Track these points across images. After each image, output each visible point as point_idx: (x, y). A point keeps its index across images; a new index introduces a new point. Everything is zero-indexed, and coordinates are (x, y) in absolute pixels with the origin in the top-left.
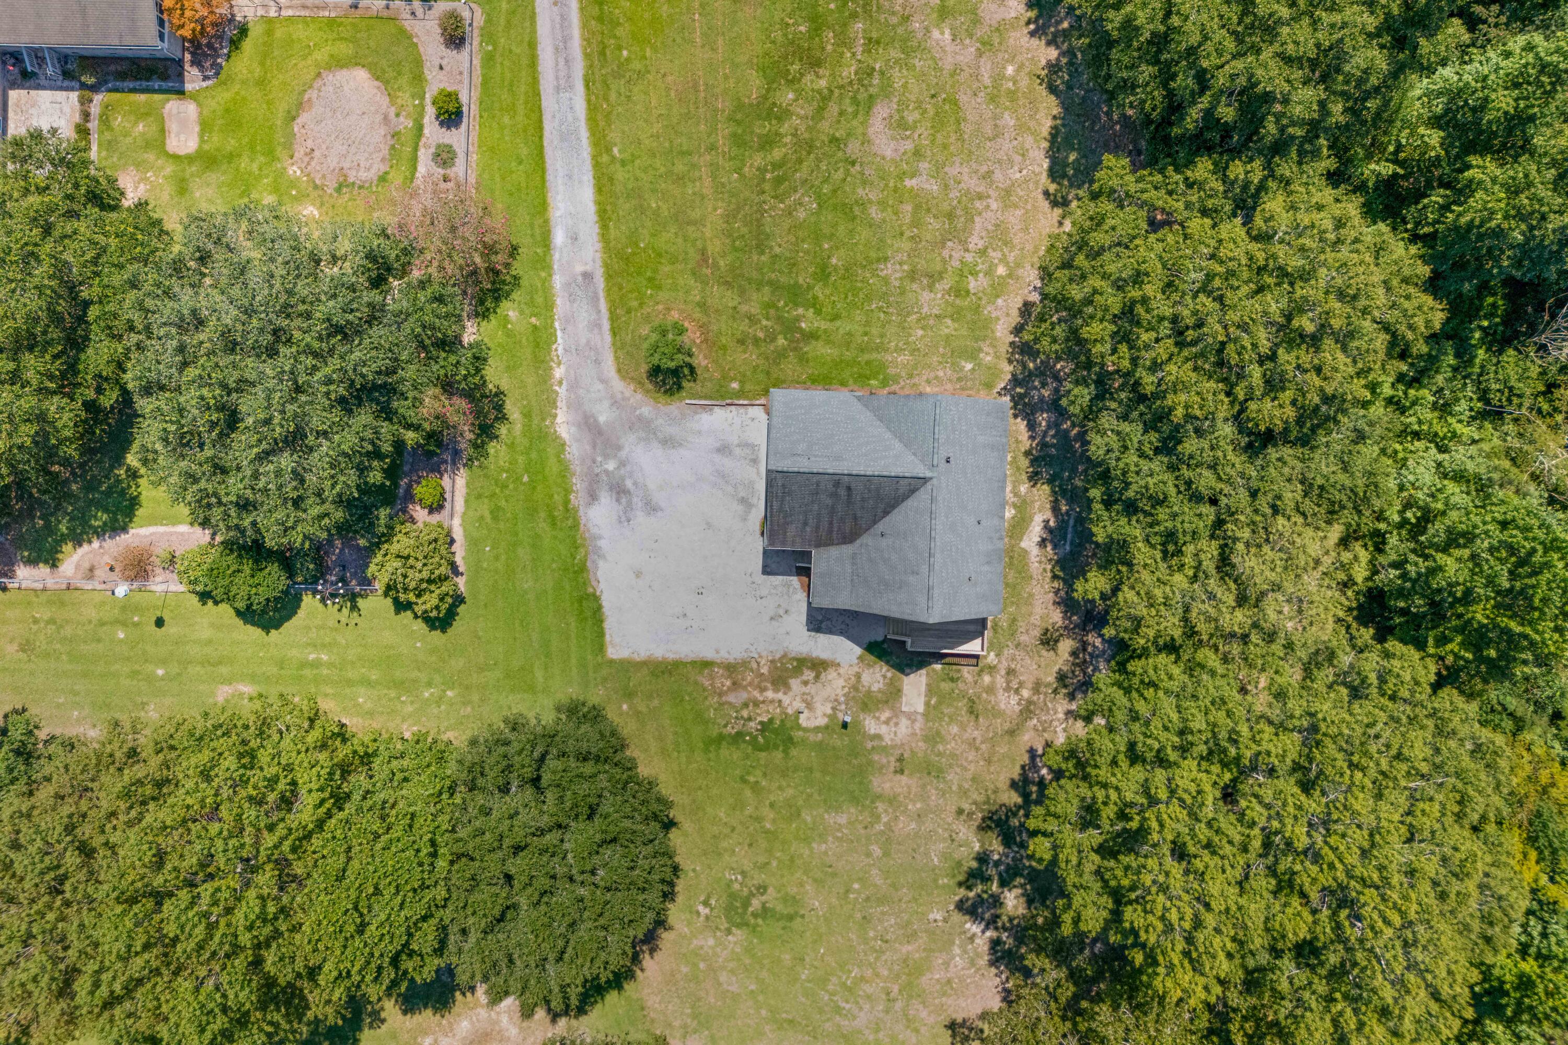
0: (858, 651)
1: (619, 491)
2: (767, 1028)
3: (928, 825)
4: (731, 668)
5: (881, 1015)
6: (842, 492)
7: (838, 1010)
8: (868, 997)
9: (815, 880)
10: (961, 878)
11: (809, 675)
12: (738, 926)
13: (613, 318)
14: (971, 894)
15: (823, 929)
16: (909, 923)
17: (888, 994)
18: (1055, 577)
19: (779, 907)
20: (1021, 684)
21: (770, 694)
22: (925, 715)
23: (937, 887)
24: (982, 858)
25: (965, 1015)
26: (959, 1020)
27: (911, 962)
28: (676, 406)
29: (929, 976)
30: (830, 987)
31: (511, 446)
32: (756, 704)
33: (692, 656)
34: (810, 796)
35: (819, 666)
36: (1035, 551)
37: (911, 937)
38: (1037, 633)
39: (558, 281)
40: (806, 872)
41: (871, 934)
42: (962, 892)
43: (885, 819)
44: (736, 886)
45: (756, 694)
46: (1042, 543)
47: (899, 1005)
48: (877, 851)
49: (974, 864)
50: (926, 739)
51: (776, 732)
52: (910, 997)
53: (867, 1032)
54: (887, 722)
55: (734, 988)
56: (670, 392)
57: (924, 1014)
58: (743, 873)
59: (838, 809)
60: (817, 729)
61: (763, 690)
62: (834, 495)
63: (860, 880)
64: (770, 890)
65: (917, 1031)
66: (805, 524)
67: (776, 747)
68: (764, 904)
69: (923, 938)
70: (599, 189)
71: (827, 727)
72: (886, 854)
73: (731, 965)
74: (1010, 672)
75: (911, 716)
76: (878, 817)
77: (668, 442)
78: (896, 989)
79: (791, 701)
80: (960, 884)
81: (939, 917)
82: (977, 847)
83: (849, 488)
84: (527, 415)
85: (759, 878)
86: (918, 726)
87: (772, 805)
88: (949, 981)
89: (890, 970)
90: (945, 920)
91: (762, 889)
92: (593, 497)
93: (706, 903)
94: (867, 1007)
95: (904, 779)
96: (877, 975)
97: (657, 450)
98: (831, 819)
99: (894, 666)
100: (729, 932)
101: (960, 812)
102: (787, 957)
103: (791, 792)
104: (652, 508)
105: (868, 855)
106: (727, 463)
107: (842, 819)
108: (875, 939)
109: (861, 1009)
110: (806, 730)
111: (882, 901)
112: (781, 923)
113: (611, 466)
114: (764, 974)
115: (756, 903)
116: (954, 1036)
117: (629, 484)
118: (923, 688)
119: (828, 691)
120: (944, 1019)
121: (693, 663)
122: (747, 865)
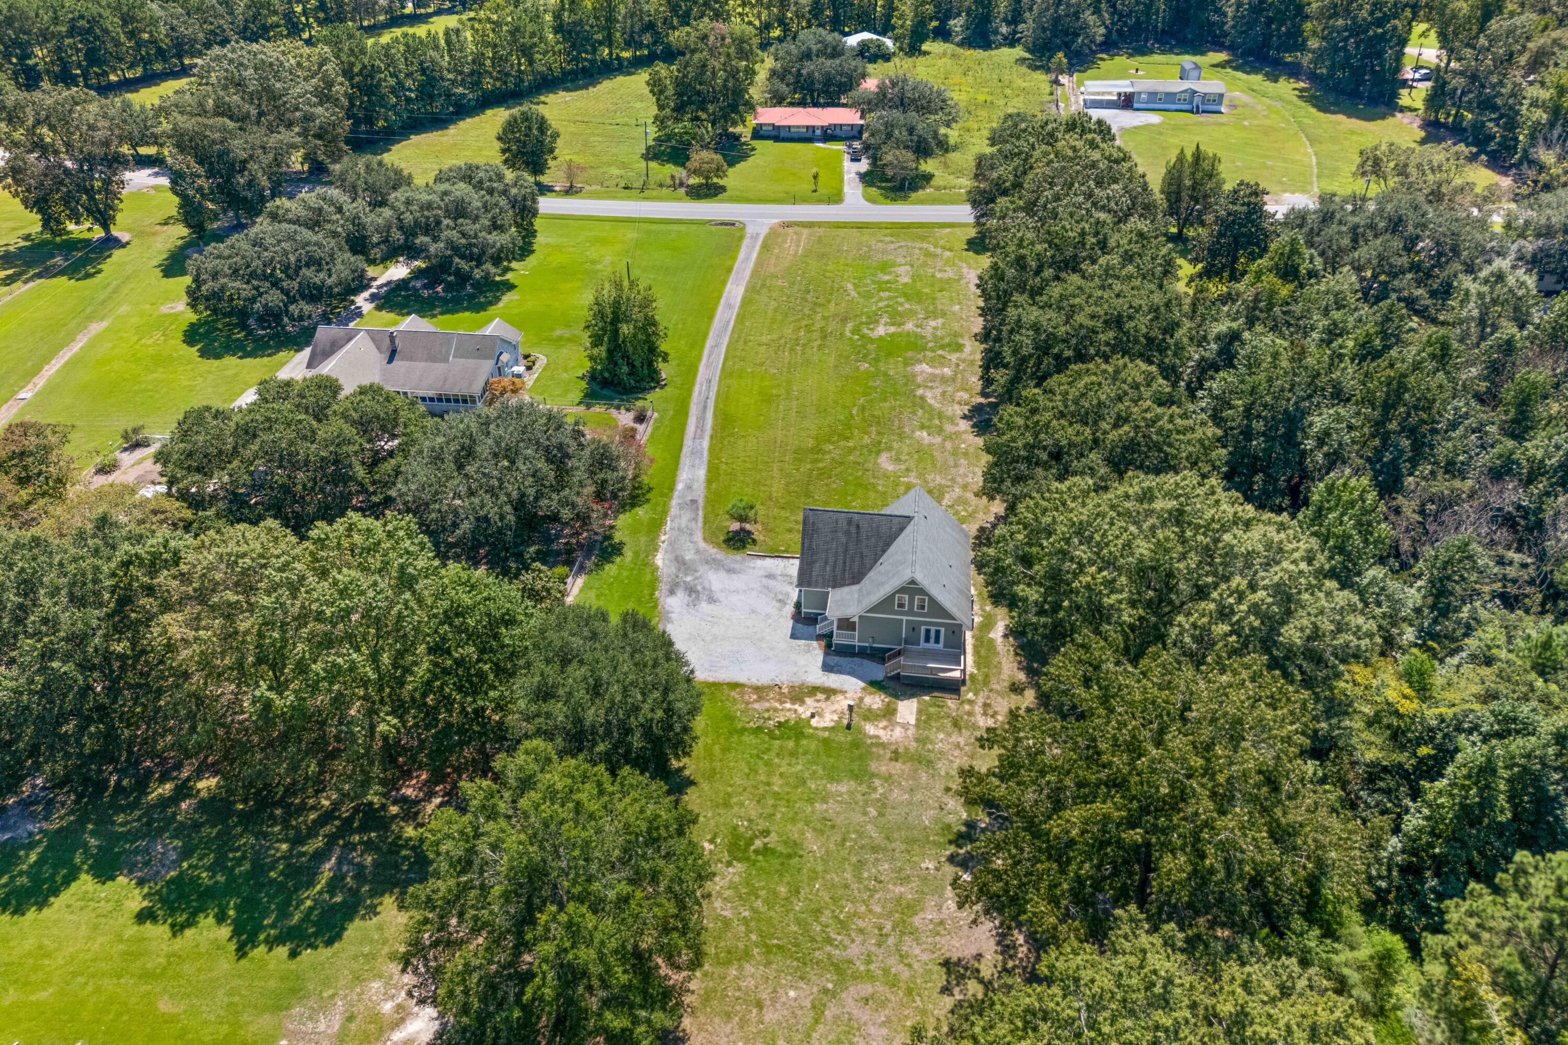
0: (862, 684)
1: (691, 590)
2: (756, 951)
3: (919, 797)
4: (757, 689)
5: (873, 949)
6: (853, 530)
7: (829, 941)
8: (861, 931)
9: (815, 830)
10: (951, 837)
11: (820, 696)
12: (739, 860)
13: (705, 517)
14: (962, 851)
15: (820, 868)
16: (901, 870)
17: (880, 929)
18: (1017, 654)
19: (780, 848)
20: (996, 713)
21: (788, 706)
22: (917, 726)
23: (929, 842)
24: (971, 825)
25: (960, 955)
26: (955, 959)
27: (904, 902)
28: (738, 556)
29: (921, 915)
30: (823, 919)
31: (621, 567)
32: (776, 710)
33: (728, 680)
34: (815, 772)
35: (829, 692)
36: (1000, 640)
37: (905, 880)
38: (1006, 684)
39: (674, 503)
40: (807, 823)
41: (866, 875)
42: (952, 849)
43: (881, 790)
44: (742, 830)
45: (777, 705)
46: (1005, 636)
47: (891, 941)
48: (873, 812)
49: (963, 829)
50: (917, 740)
51: (790, 729)
52: (903, 933)
53: (858, 963)
54: (885, 728)
55: (727, 913)
56: (738, 549)
57: (917, 951)
58: (750, 821)
59: (839, 782)
60: (825, 729)
61: (782, 703)
62: (847, 533)
63: (856, 832)
64: (773, 834)
65: (909, 965)
66: (826, 563)
67: (789, 738)
68: (765, 844)
69: (915, 884)
70: (709, 471)
71: (833, 728)
72: (881, 814)
73: (728, 893)
74: (986, 706)
75: (905, 726)
76: (875, 789)
77: (730, 571)
78: (889, 926)
79: (804, 711)
80: (950, 842)
81: (931, 866)
82: (965, 816)
83: (858, 526)
84: (636, 554)
85: (762, 825)
86: (910, 733)
87: (781, 775)
88: (942, 923)
89: (883, 907)
90: (937, 869)
91: (766, 833)
92: (672, 592)
93: (711, 841)
94: (859, 940)
95: (898, 765)
96: (870, 911)
97: (722, 574)
98: (833, 788)
99: (891, 695)
100: (729, 864)
101: (948, 789)
102: (783, 890)
103: (799, 767)
104: (712, 600)
105: (865, 814)
106: (771, 583)
107: (843, 788)
108: (869, 878)
109: (853, 941)
110: (816, 729)
111: (875, 849)
112: (781, 860)
113: (689, 579)
114: (759, 903)
115: (758, 843)
116: (949, 973)
117: (699, 588)
118: (915, 710)
119: (836, 707)
120: (939, 956)
121: (729, 684)
122: (753, 814)
